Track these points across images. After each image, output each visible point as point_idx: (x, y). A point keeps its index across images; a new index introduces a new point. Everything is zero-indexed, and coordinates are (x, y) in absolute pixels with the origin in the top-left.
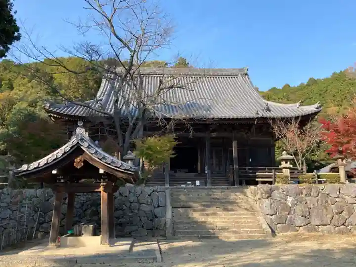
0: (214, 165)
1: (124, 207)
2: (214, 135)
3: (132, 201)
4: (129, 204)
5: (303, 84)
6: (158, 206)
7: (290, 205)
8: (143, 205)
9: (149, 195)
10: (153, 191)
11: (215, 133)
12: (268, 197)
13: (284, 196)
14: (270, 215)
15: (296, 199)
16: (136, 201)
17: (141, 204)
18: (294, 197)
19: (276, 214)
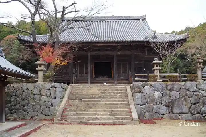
0: (122, 72)
1: (30, 98)
2: (119, 53)
3: (35, 94)
4: (33, 96)
5: (183, 30)
6: (55, 98)
7: (157, 98)
8: (43, 96)
9: (49, 90)
10: (52, 87)
11: (120, 52)
12: (140, 92)
13: (152, 90)
14: (141, 105)
15: (162, 93)
16: (39, 94)
17: (42, 96)
18: (160, 91)
19: (145, 104)
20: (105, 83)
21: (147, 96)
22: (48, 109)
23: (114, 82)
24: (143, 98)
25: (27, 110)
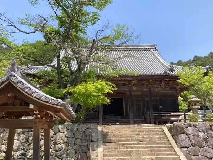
3: (68, 137)
6: (92, 141)
7: (202, 139)
10: (87, 128)
12: (183, 133)
13: (196, 131)
14: (186, 148)
15: (207, 134)
16: (72, 137)
17: (77, 139)
18: (205, 132)
19: (190, 147)
20: (118, 124)
21: (191, 137)
22: (85, 154)
23: (130, 122)
24: (187, 140)
25: (60, 156)
